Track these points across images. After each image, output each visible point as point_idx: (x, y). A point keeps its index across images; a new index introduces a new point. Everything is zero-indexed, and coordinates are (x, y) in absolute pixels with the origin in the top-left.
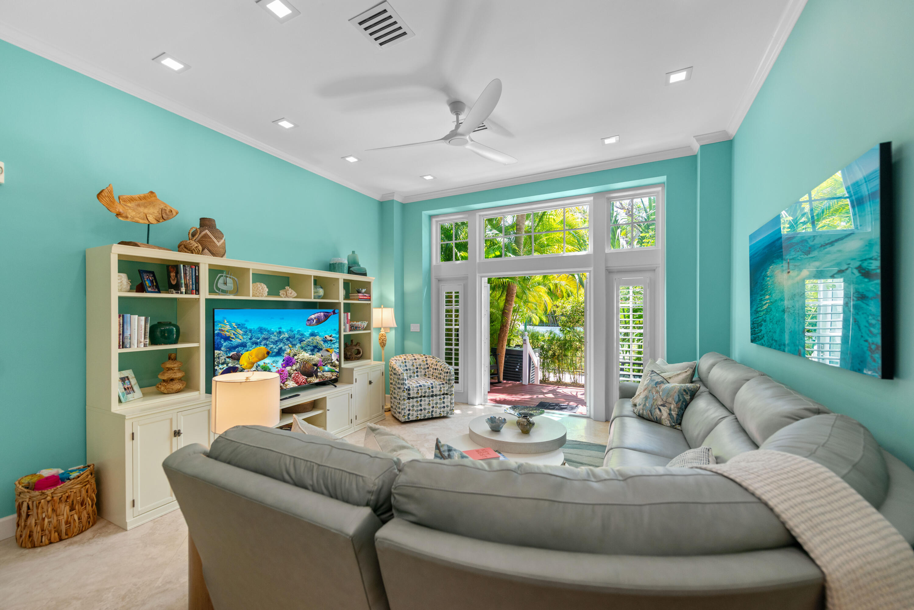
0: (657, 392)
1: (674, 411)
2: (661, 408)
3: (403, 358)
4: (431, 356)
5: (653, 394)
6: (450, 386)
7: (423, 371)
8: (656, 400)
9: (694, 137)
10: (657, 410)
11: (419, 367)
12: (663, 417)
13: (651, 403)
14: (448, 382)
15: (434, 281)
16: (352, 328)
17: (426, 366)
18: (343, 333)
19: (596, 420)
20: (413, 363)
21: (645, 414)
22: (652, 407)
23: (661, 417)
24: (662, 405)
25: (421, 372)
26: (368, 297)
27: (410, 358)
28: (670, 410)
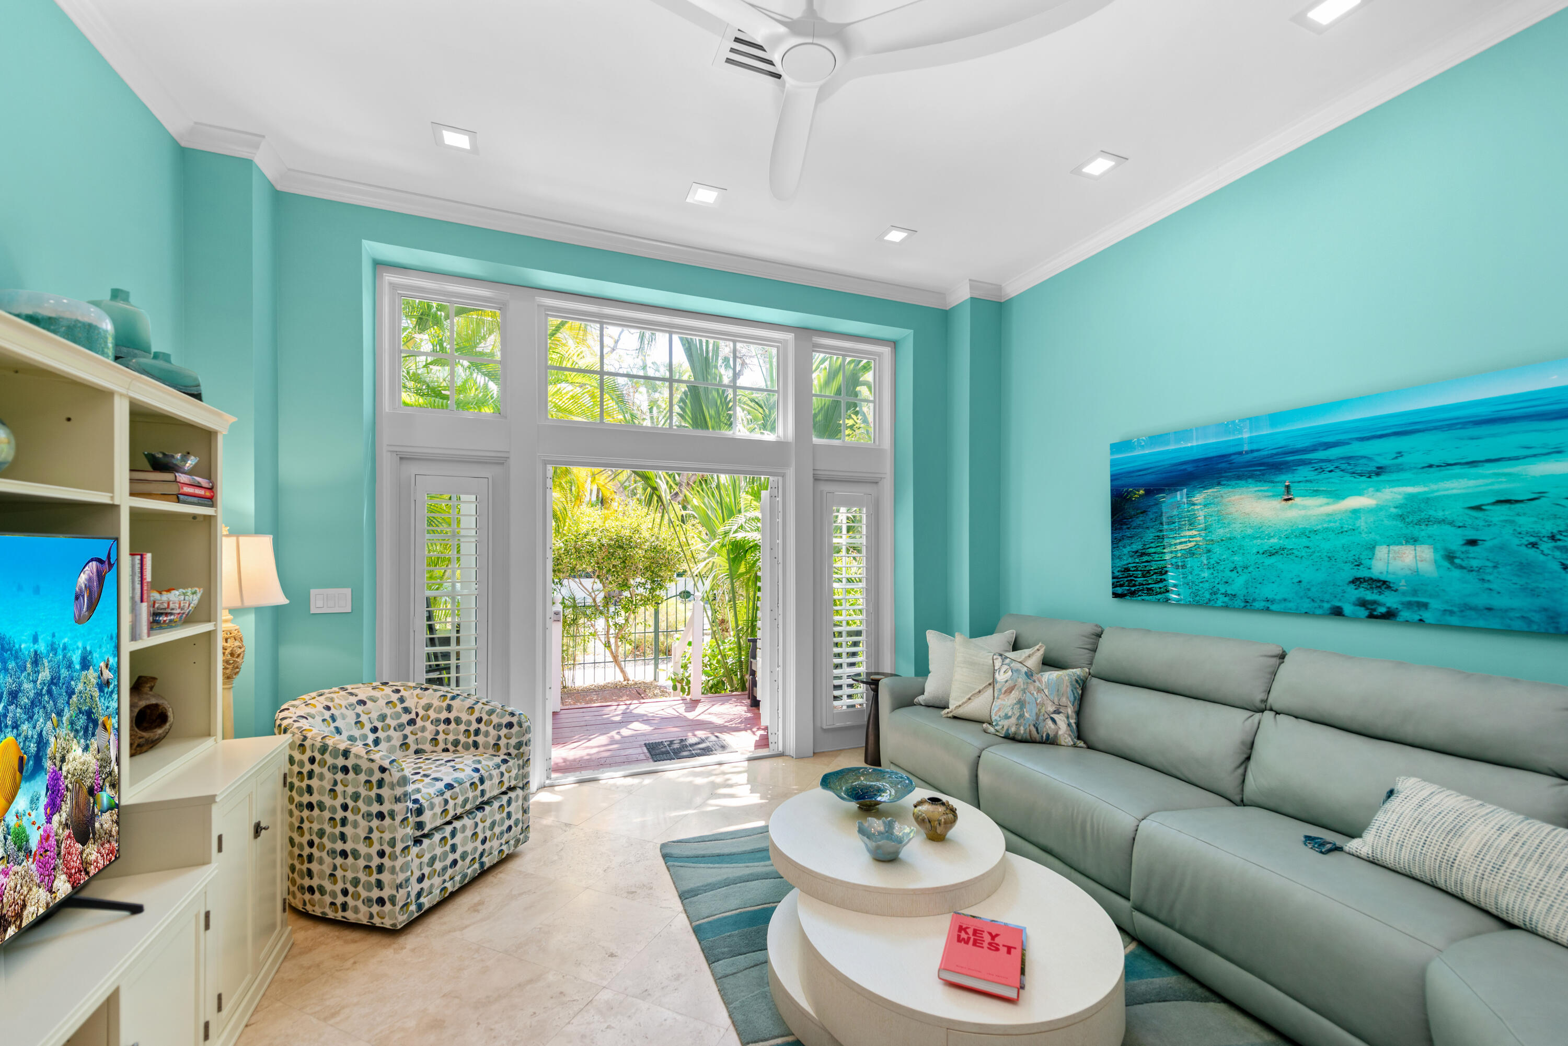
0: (1040, 690)
1: (1072, 719)
2: (1055, 716)
3: (320, 707)
4: (412, 684)
5: (1032, 694)
6: (521, 762)
7: (397, 737)
8: (1043, 704)
9: (970, 280)
10: (1050, 722)
11: (379, 725)
12: (1060, 733)
13: (1035, 710)
14: (514, 752)
15: (387, 462)
16: (158, 619)
17: (405, 718)
18: (128, 647)
19: (800, 757)
20: (358, 716)
21: (1022, 732)
22: (1037, 719)
23: (1057, 733)
24: (1055, 712)
25: (389, 739)
26: (208, 494)
27: (344, 703)
28: (1068, 717)
